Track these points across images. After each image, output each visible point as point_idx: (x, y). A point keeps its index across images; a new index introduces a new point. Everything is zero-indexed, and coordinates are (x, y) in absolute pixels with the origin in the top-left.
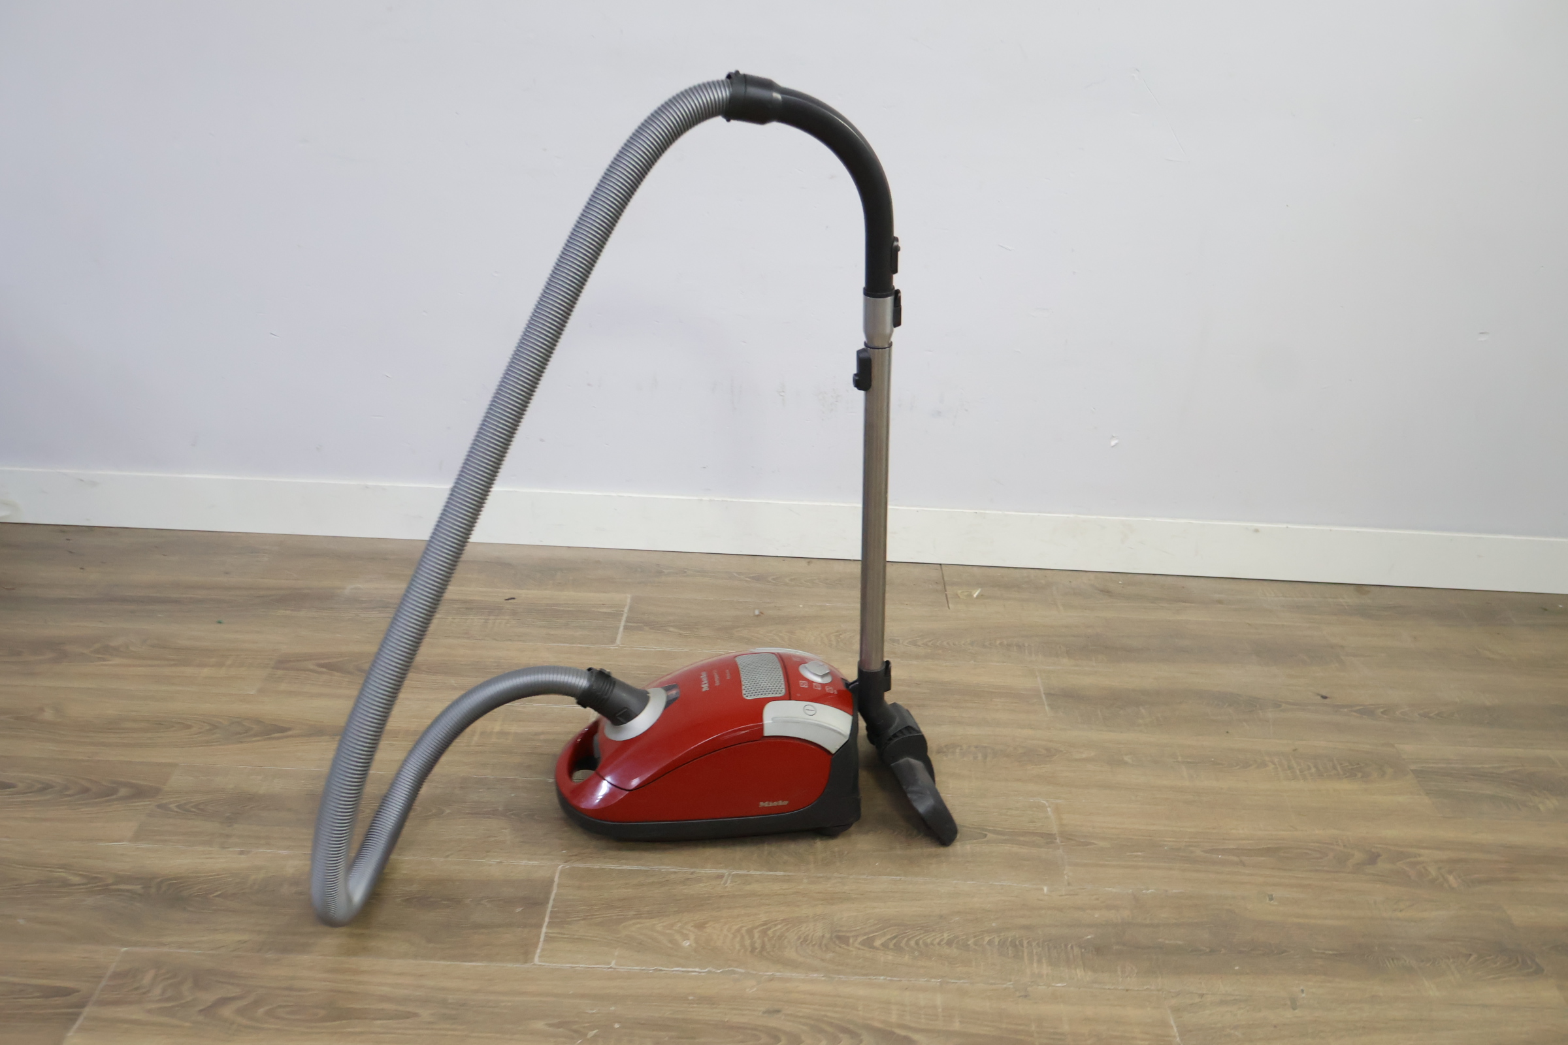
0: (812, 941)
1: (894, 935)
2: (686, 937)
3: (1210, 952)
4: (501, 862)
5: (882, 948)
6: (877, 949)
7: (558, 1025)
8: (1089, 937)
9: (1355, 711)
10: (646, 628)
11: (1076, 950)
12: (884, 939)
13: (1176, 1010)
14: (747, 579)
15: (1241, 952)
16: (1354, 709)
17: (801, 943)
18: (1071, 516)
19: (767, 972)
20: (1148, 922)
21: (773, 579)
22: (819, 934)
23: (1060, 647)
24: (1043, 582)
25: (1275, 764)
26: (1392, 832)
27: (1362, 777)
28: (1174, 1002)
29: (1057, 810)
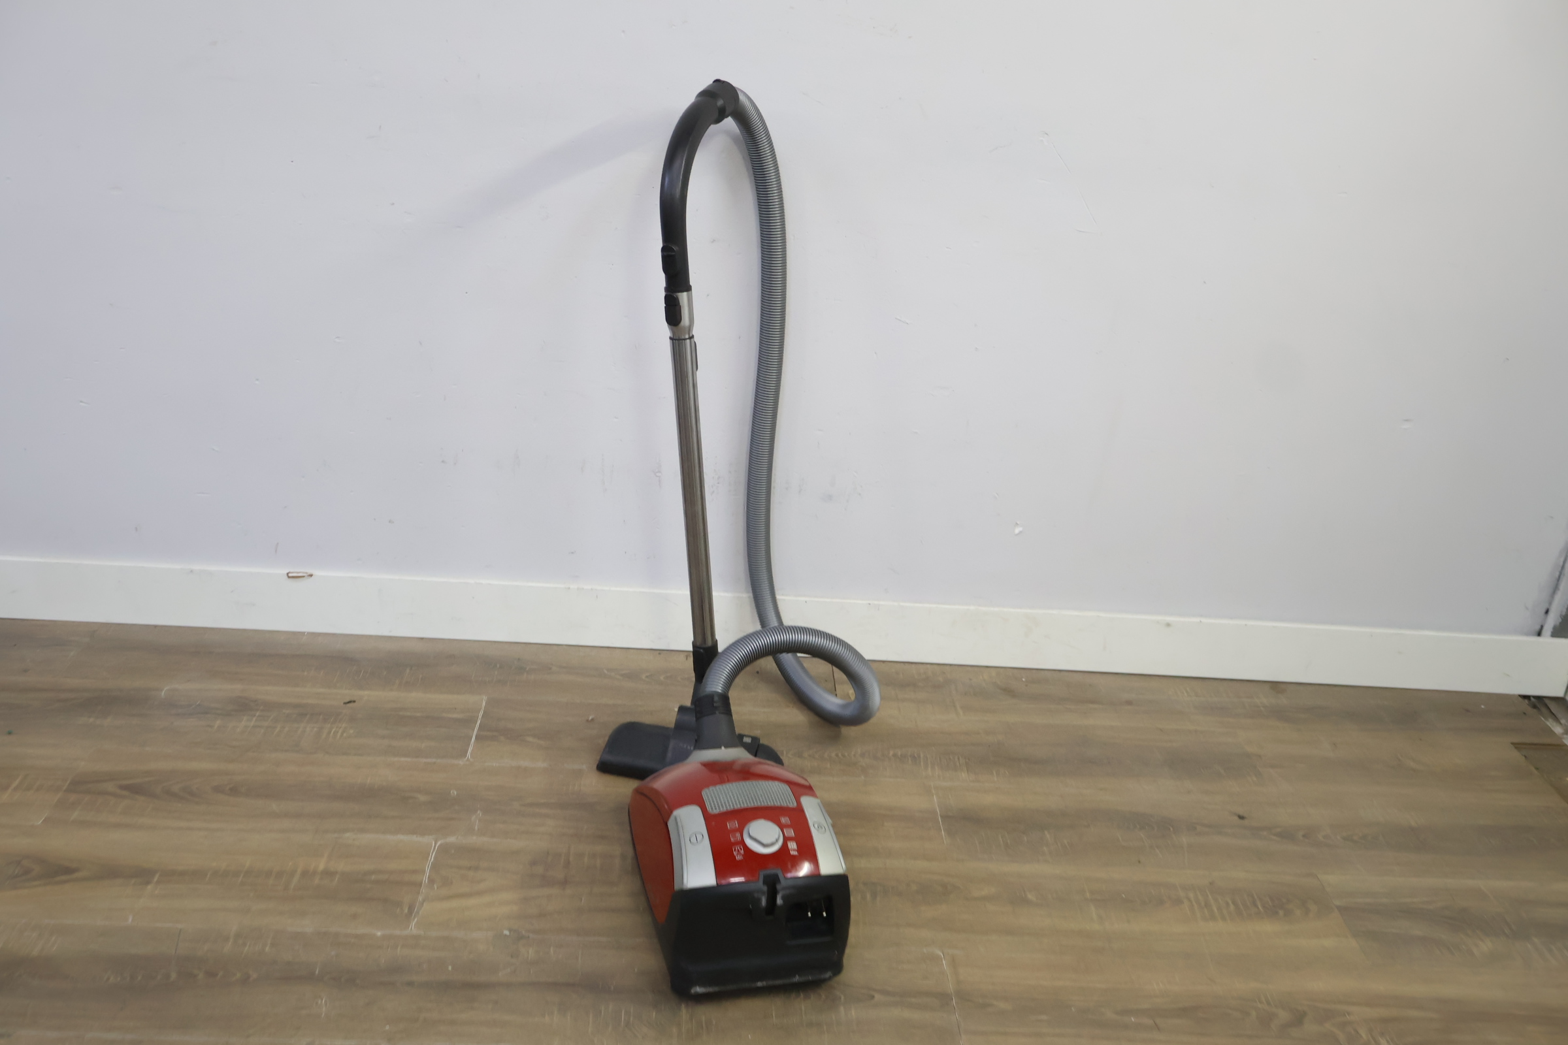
9: (1274, 835)
10: (502, 738)
14: (618, 677)
16: (1274, 831)
18: (972, 608)
21: (647, 677)
23: (959, 759)
24: (941, 679)
26: (1319, 985)
27: (1285, 916)
29: (954, 962)
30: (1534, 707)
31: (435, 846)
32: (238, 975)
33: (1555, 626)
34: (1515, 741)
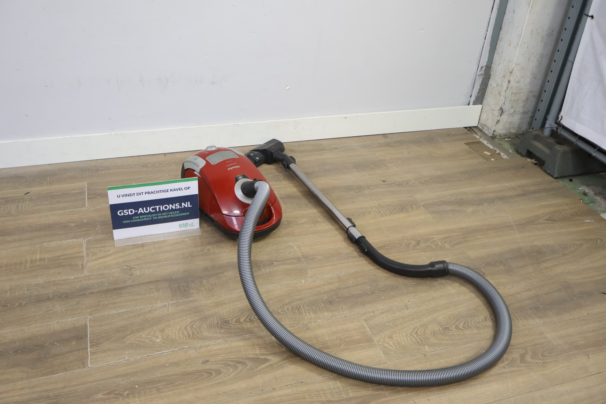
0: (214, 326)
1: (247, 315)
2: (157, 337)
3: (372, 293)
4: (58, 322)
5: (244, 322)
6: (243, 323)
7: (109, 393)
8: (325, 298)
9: (396, 185)
10: (98, 197)
11: (322, 304)
12: (244, 318)
13: (365, 320)
15: (383, 291)
17: (209, 328)
18: (274, 121)
19: (198, 344)
20: (346, 286)
21: (151, 165)
22: (216, 322)
25: (374, 212)
26: (422, 231)
27: (406, 211)
28: (364, 317)
29: (298, 246)
30: (469, 131)
31: (84, 242)
32: (17, 304)
33: (474, 101)
34: (466, 143)
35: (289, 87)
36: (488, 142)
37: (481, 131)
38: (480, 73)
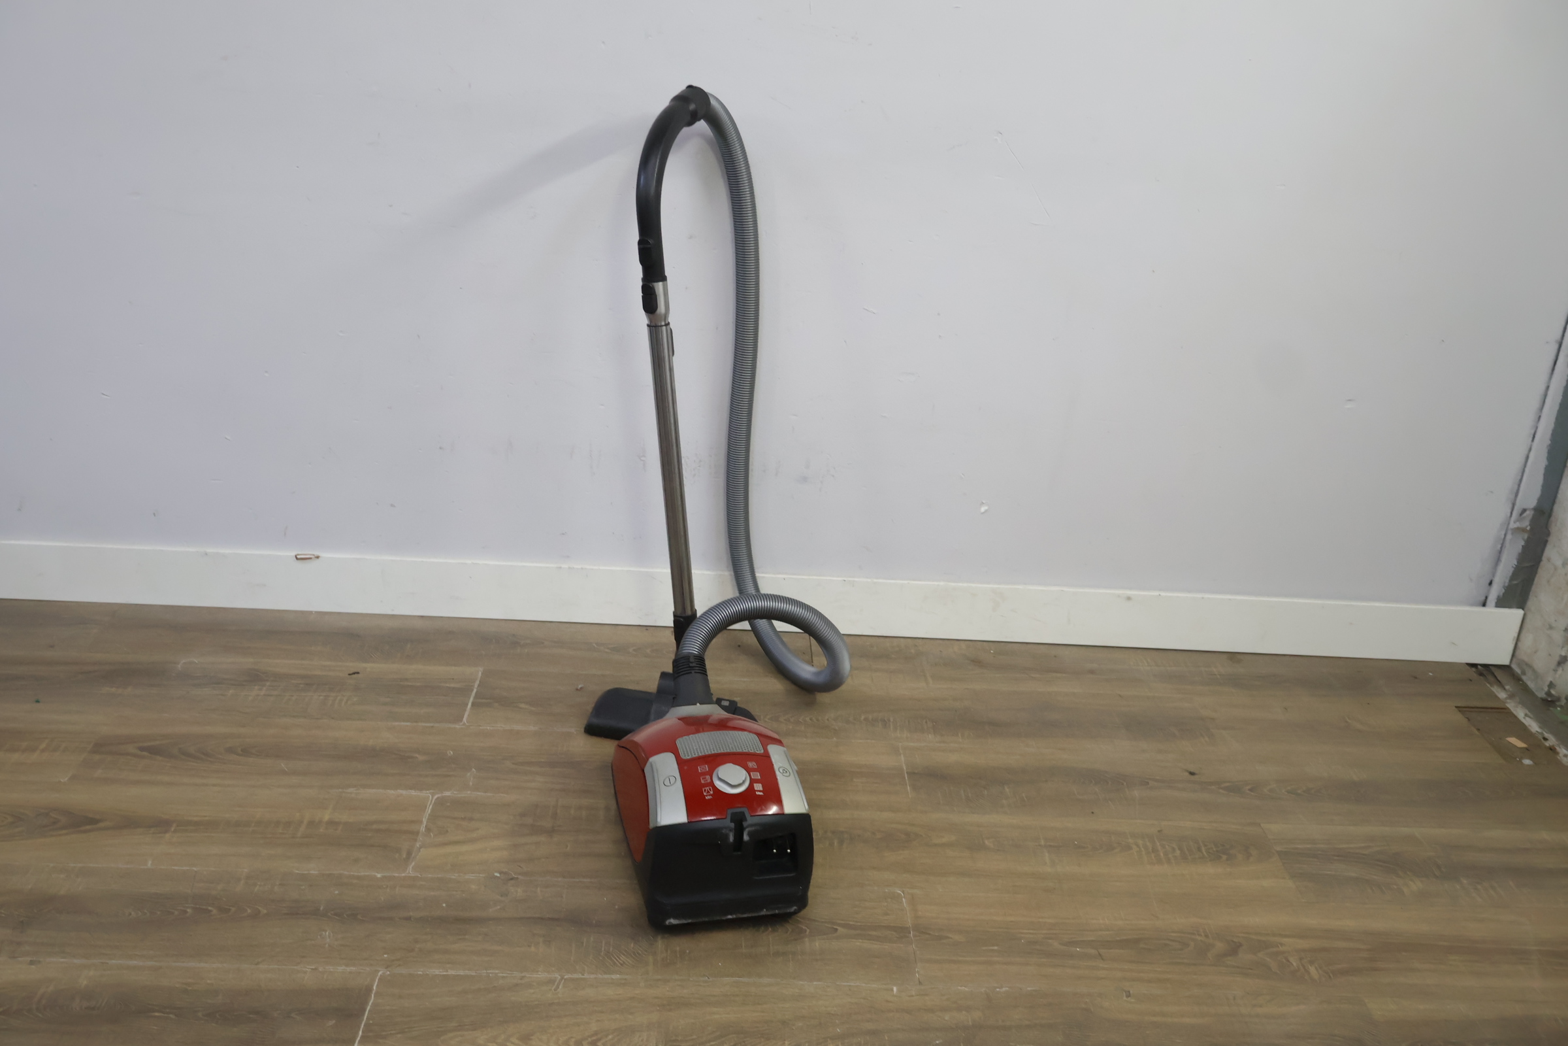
4: (315, 969)
9: (1223, 789)
10: (496, 705)
14: (607, 650)
16: (1223, 786)
18: (942, 583)
20: (1000, 1023)
23: (926, 722)
24: (913, 651)
25: (1138, 846)
26: (1256, 920)
27: (1227, 860)
29: (913, 900)
30: (1481, 674)
31: (432, 800)
32: (249, 911)
33: (1498, 596)
34: (1459, 705)
35: (986, 508)
36: (1528, 713)
37: (1517, 679)
38: (1518, 525)
